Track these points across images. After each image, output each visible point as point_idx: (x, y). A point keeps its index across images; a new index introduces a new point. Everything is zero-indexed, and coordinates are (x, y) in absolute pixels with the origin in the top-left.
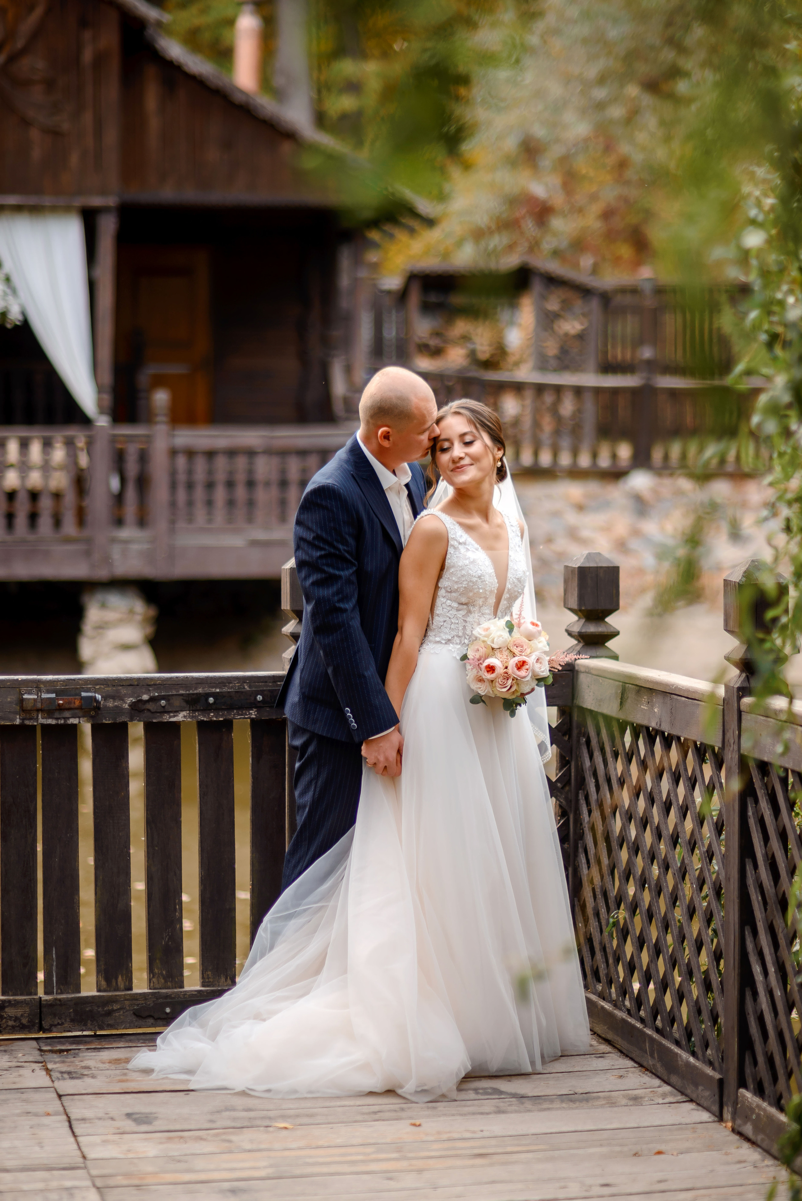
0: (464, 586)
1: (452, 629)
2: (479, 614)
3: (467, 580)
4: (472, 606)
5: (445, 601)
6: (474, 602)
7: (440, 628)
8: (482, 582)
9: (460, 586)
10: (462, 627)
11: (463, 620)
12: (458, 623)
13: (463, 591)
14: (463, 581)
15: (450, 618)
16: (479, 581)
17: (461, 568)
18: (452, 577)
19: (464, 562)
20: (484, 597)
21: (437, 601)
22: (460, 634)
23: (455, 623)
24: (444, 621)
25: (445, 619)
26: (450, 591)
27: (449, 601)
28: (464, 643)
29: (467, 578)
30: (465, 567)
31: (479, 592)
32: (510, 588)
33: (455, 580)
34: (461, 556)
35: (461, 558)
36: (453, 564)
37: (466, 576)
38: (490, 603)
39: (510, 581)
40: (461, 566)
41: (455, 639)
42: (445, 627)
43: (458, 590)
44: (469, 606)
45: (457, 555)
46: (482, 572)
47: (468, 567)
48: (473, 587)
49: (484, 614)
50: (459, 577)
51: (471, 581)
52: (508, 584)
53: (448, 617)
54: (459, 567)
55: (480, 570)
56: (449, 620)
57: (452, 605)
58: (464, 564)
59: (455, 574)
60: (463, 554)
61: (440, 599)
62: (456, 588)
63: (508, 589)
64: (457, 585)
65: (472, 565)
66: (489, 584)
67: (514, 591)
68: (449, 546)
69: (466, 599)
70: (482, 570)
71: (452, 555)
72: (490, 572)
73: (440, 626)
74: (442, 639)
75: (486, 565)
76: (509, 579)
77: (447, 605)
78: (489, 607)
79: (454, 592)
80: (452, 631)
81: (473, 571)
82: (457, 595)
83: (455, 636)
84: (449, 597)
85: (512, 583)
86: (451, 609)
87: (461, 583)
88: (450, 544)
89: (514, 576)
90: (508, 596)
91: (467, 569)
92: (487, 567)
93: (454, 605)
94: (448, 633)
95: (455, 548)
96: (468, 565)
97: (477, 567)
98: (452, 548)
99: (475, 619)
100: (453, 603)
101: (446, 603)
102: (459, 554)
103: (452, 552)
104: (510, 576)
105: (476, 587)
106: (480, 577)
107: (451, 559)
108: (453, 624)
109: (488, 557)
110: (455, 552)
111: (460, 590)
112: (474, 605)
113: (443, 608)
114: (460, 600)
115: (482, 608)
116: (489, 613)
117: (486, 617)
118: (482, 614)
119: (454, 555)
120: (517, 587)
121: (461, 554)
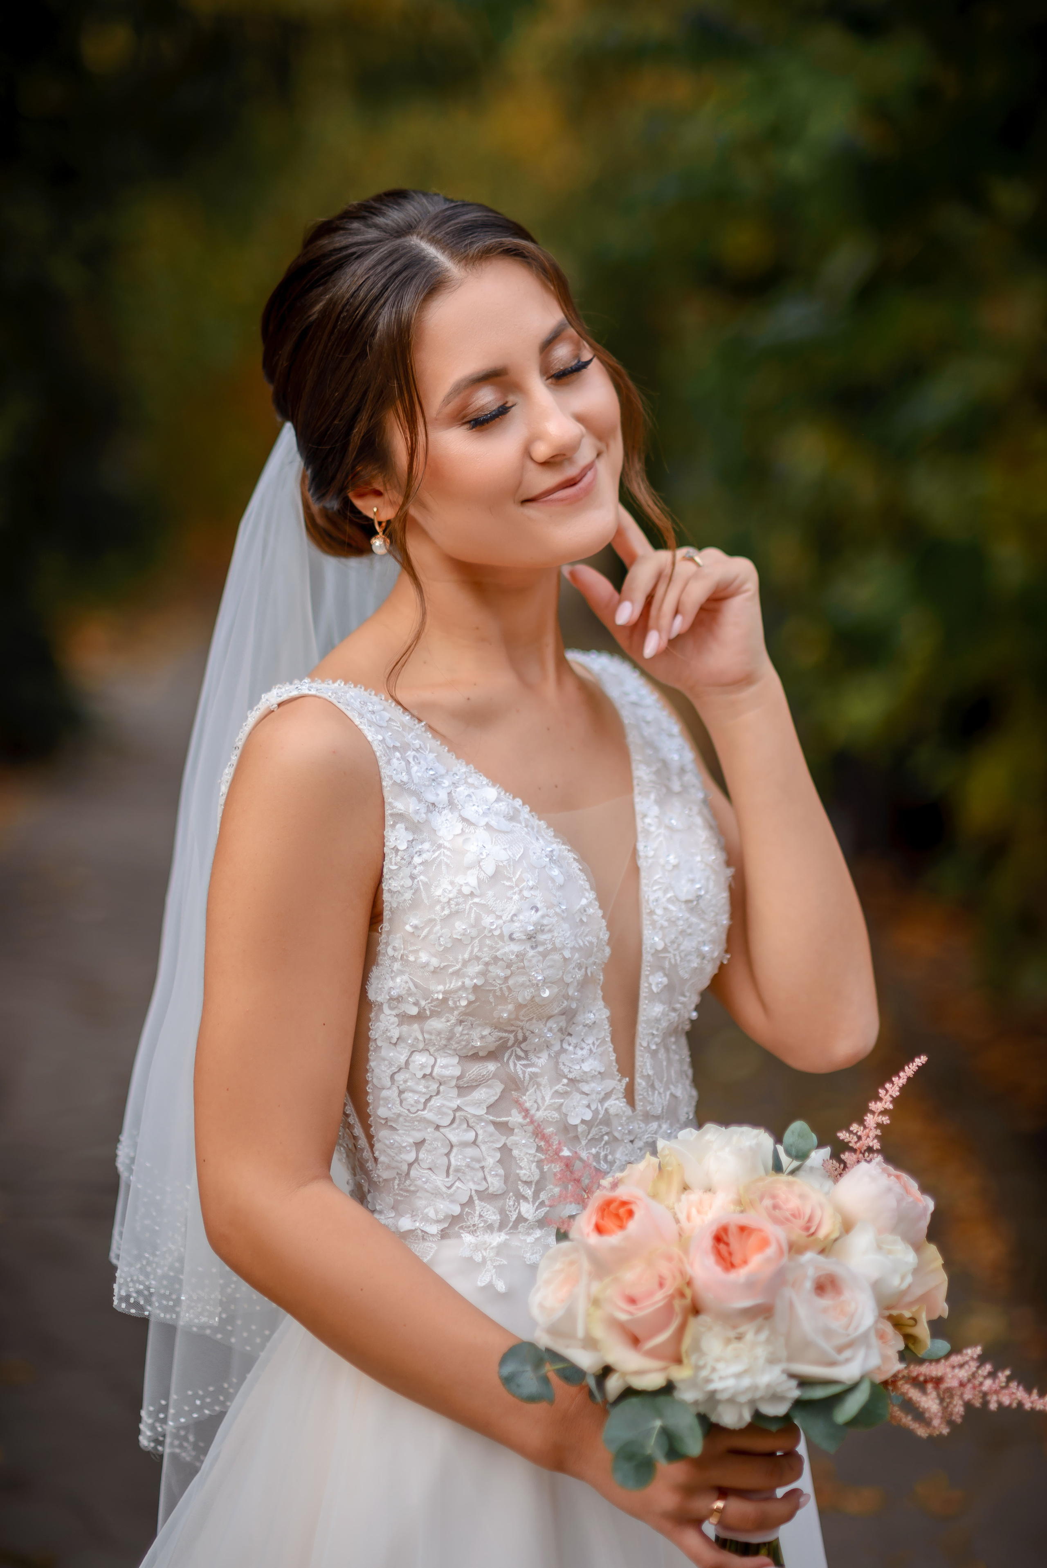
0: (468, 982)
1: (457, 1170)
2: (559, 1087)
3: (478, 958)
4: (519, 1058)
5: (403, 1059)
6: (525, 1039)
7: (408, 1174)
8: (544, 955)
9: (455, 984)
10: (498, 1155)
11: (494, 1123)
12: (474, 1143)
13: (470, 1003)
14: (465, 963)
15: (438, 1127)
16: (531, 953)
17: (447, 912)
18: (416, 952)
19: (460, 880)
20: (563, 1013)
21: (372, 1064)
22: (495, 1184)
23: (465, 1144)
24: (419, 1145)
25: (418, 1136)
26: (414, 1011)
27: (421, 1059)
28: (521, 1219)
29: (476, 950)
30: (465, 902)
31: (537, 999)
32: (660, 947)
33: (435, 962)
34: (442, 857)
35: (446, 864)
36: (414, 894)
37: (472, 938)
38: (590, 1027)
39: (655, 917)
40: (448, 902)
41: (477, 1208)
42: (426, 1166)
43: (451, 1003)
44: (505, 1059)
45: (425, 856)
46: (540, 913)
47: (476, 900)
48: (511, 982)
49: (578, 1081)
50: (446, 950)
51: (496, 959)
52: (647, 932)
53: (429, 1122)
54: (438, 908)
55: (532, 909)
56: (437, 1134)
57: (436, 1070)
58: (460, 892)
59: (426, 937)
60: (449, 849)
61: (383, 1053)
62: (440, 997)
63: (653, 951)
64: (439, 984)
65: (490, 893)
66: (577, 955)
67: (681, 957)
68: (389, 821)
69: (490, 1034)
70: (539, 906)
71: (403, 859)
72: (578, 907)
73: (405, 1167)
74: (426, 1219)
75: (553, 880)
76: (652, 913)
77: (419, 1075)
78: (592, 1047)
79: (435, 1014)
80: (459, 1179)
81: (500, 917)
82: (449, 1024)
83: (475, 1198)
84: (421, 1038)
85: (666, 924)
86: (434, 1086)
87: (457, 973)
88: (391, 815)
89: (669, 895)
90: (665, 980)
91: (473, 911)
92: (561, 887)
93: (445, 1067)
94: (444, 1189)
95: (414, 827)
96: (477, 892)
97: (516, 897)
98: (400, 826)
99: (543, 1108)
100: (439, 1060)
101: (411, 1067)
102: (434, 851)
103: (403, 846)
104: (652, 898)
105: (522, 979)
106: (530, 937)
107: (400, 877)
108: (455, 1150)
109: (564, 844)
110: (414, 843)
111: (455, 1003)
112: (526, 1052)
113: (401, 1092)
114: (464, 1043)
115: (563, 1058)
116: (598, 1069)
117: (588, 1093)
118: (570, 1080)
119: (412, 858)
120: (690, 934)
121: (440, 846)
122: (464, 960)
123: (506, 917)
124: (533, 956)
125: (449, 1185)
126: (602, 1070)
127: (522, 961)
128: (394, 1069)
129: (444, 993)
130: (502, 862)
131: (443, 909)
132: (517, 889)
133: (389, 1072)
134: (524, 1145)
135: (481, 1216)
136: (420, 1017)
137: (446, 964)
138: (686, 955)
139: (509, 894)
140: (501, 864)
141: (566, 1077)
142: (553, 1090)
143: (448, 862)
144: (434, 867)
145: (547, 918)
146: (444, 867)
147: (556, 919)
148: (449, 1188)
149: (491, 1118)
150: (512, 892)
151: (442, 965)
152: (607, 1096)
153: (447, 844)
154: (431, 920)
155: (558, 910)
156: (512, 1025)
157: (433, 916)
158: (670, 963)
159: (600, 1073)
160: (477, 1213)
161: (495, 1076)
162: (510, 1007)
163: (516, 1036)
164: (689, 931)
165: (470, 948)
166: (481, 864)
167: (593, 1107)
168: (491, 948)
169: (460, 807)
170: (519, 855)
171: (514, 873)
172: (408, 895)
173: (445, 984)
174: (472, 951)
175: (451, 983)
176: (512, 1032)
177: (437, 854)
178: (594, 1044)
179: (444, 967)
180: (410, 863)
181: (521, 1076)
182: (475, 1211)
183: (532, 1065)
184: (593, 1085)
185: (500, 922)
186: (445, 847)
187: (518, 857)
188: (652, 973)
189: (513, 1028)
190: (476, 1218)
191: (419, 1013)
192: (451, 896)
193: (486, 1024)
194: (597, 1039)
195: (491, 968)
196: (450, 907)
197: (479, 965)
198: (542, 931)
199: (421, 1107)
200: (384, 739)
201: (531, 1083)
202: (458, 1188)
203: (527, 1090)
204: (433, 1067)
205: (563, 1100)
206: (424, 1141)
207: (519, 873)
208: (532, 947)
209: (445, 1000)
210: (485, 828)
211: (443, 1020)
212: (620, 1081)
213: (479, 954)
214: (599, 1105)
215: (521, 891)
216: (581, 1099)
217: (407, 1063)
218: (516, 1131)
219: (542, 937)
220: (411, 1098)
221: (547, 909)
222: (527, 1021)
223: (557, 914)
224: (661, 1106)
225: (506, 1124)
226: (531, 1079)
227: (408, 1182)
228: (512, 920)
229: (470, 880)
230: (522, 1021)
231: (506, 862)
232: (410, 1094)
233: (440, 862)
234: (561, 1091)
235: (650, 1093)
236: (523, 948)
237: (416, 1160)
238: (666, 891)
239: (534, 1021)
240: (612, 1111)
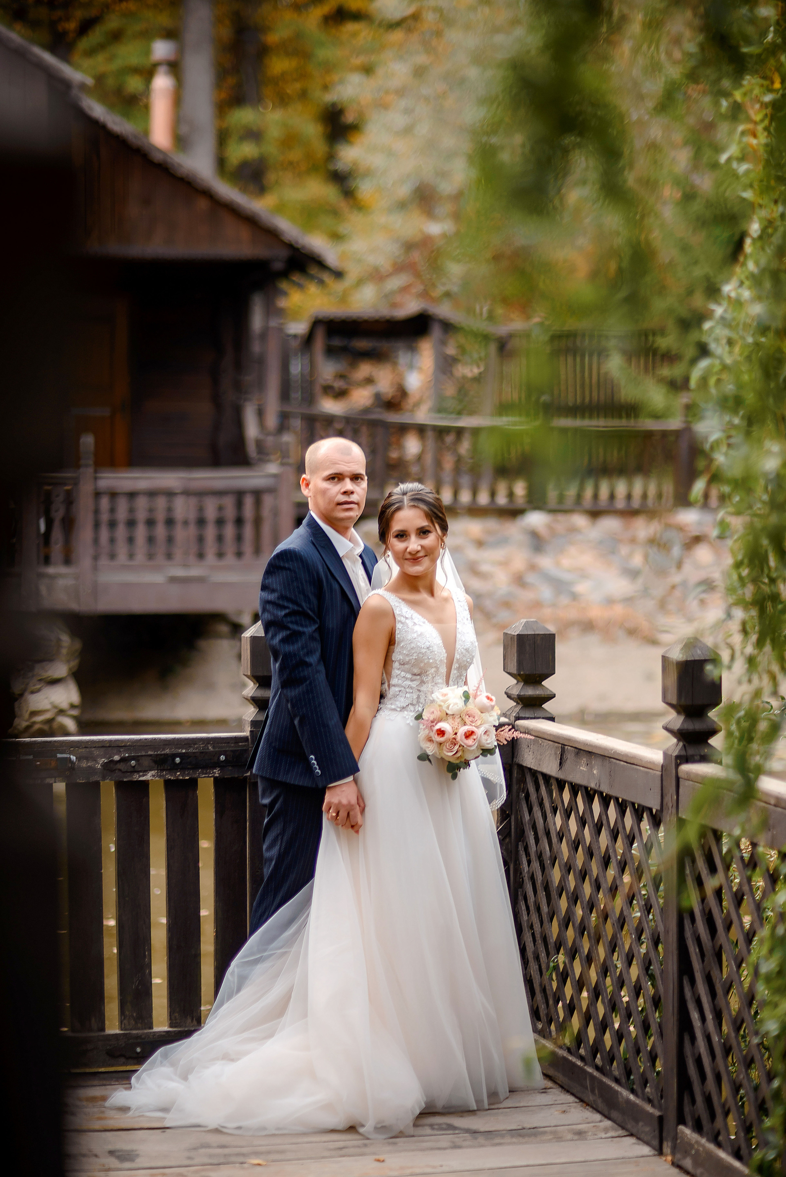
0: (414, 658)
3: (416, 652)
4: (424, 675)
6: (426, 672)
9: (412, 658)
10: (417, 696)
12: (412, 692)
13: (414, 663)
14: (413, 653)
15: (405, 688)
16: (428, 652)
17: (410, 642)
19: (413, 635)
20: (435, 667)
21: (393, 672)
22: (415, 702)
23: (410, 693)
25: (400, 689)
27: (403, 673)
30: (414, 640)
31: (429, 662)
32: (458, 658)
33: (407, 653)
35: (411, 631)
36: (404, 638)
37: (416, 648)
38: (442, 672)
39: (458, 652)
42: (401, 695)
44: (422, 676)
45: (407, 629)
46: (430, 643)
48: (423, 658)
49: (437, 684)
50: (410, 650)
51: (420, 653)
52: (456, 654)
53: (402, 687)
54: (408, 641)
55: (428, 642)
57: (406, 676)
58: (413, 638)
59: (405, 647)
60: (411, 628)
61: (395, 670)
64: (407, 657)
65: (419, 638)
66: (438, 654)
69: (418, 670)
71: (400, 630)
72: (438, 643)
73: (396, 695)
74: (398, 707)
75: (433, 637)
76: (458, 650)
77: (402, 676)
79: (405, 664)
82: (410, 667)
83: (410, 704)
84: (402, 669)
85: (460, 653)
86: (405, 679)
88: (398, 621)
89: (462, 647)
90: (458, 666)
91: (416, 642)
92: (435, 638)
93: (408, 676)
95: (404, 623)
96: (416, 638)
97: (425, 639)
98: (400, 623)
99: (428, 688)
102: (409, 628)
103: (400, 628)
104: (458, 647)
106: (428, 648)
107: (399, 634)
108: (408, 693)
109: (437, 631)
110: (404, 626)
112: (427, 675)
113: (398, 679)
114: (413, 671)
115: (435, 678)
117: (439, 687)
119: (403, 629)
125: (405, 700)
127: (426, 653)
129: (409, 659)
133: (396, 674)
134: (423, 695)
136: (403, 664)
137: (410, 653)
138: (464, 661)
140: (422, 632)
141: (434, 682)
142: (431, 685)
144: (409, 632)
147: (433, 645)
154: (407, 644)
155: (435, 643)
158: (460, 662)
159: (442, 683)
161: (419, 679)
162: (423, 664)
163: (424, 671)
164: (465, 655)
165: (414, 650)
166: (417, 632)
167: (439, 690)
168: (420, 650)
169: (413, 620)
170: (426, 631)
172: (402, 638)
178: (442, 676)
182: (409, 707)
183: (427, 678)
184: (440, 685)
185: (421, 644)
188: (456, 663)
189: (424, 669)
190: (409, 709)
193: (417, 668)
195: (419, 655)
199: (402, 683)
200: (395, 604)
203: (426, 683)
205: (433, 687)
207: (426, 634)
208: (428, 650)
209: (409, 661)
210: (418, 625)
211: (408, 666)
216: (437, 687)
217: (400, 674)
218: (422, 692)
219: (430, 648)
220: (400, 681)
221: (432, 642)
226: (427, 681)
228: (424, 644)
229: (415, 635)
230: (426, 667)
236: (426, 650)
237: (399, 694)
239: (429, 668)
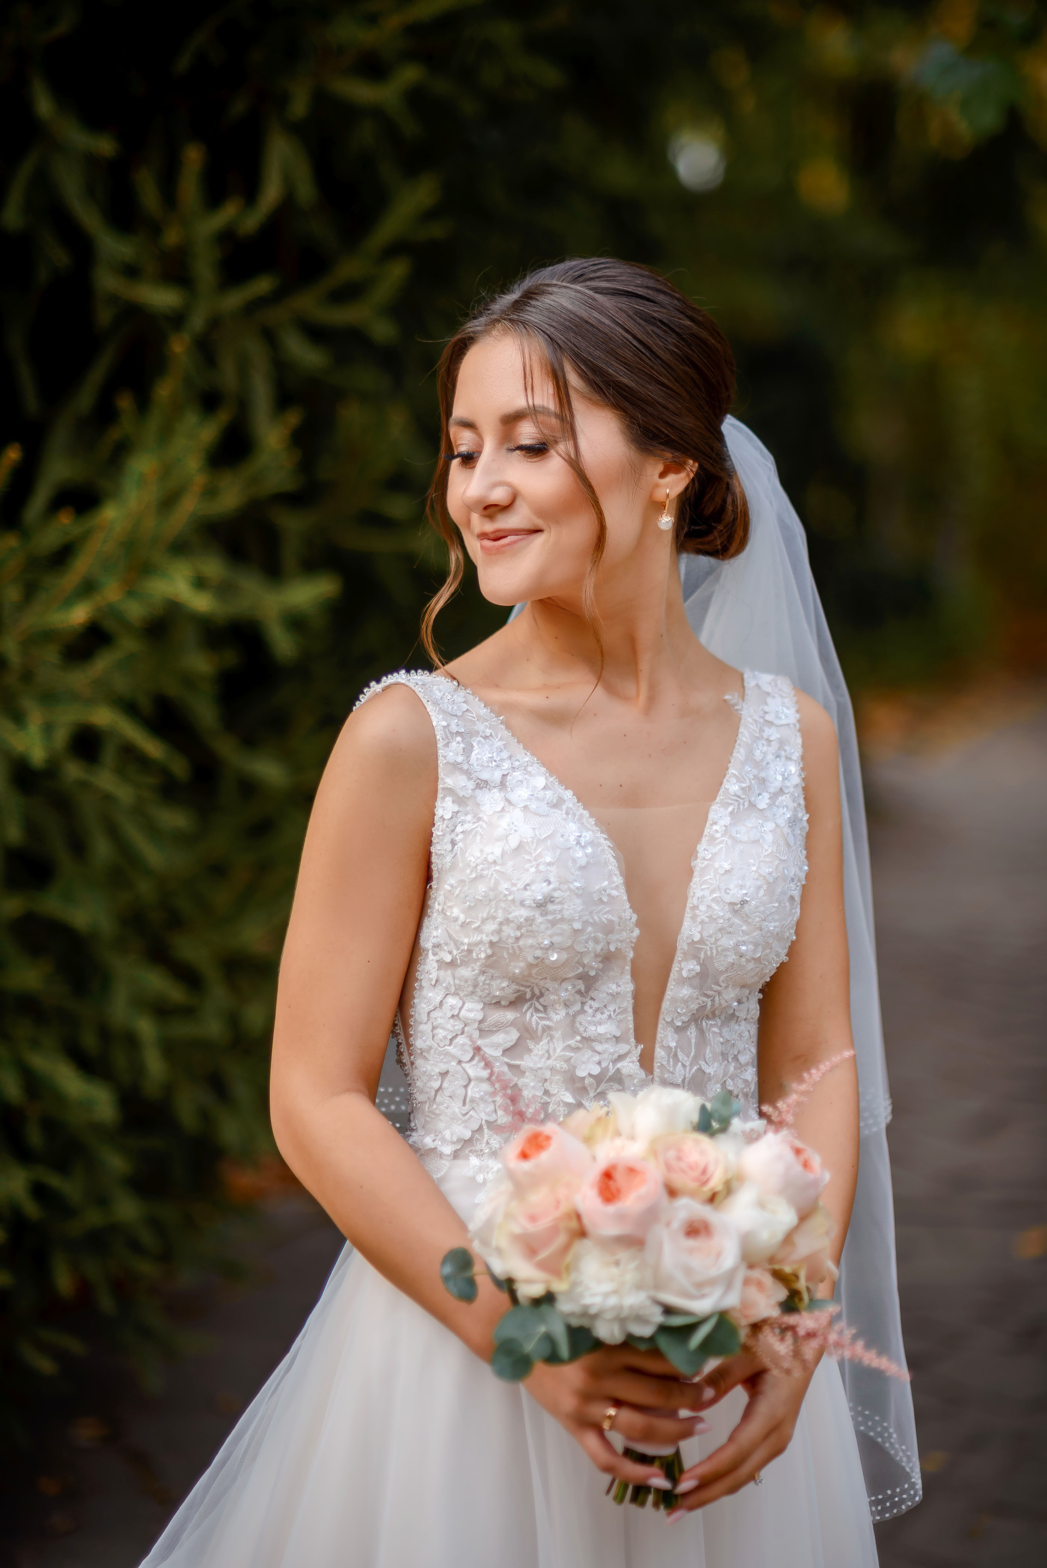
0: (485, 939)
1: (473, 1101)
2: (572, 1042)
3: (494, 918)
4: (536, 1010)
5: (438, 999)
6: (541, 994)
8: (553, 923)
9: (476, 938)
11: (508, 1065)
12: (489, 1079)
13: (488, 957)
14: (484, 921)
15: (460, 1062)
16: (540, 919)
17: (474, 876)
18: (451, 907)
20: (580, 977)
22: (504, 1117)
23: (480, 1079)
24: (444, 1074)
25: (443, 1067)
26: (448, 958)
27: (452, 1001)
29: (493, 911)
30: (489, 868)
31: (547, 962)
32: (697, 938)
33: (462, 917)
34: (478, 829)
35: (481, 835)
36: (454, 857)
37: (490, 900)
38: (614, 996)
39: (697, 912)
40: (476, 867)
41: (486, 1137)
42: (447, 1093)
43: (474, 955)
44: (524, 1010)
45: (467, 827)
46: (552, 886)
47: (498, 868)
48: (521, 943)
49: (593, 1041)
50: (470, 908)
51: (507, 921)
52: (687, 923)
53: (454, 1057)
54: (468, 871)
55: (545, 881)
56: (459, 1068)
57: (463, 1013)
58: (486, 859)
59: (458, 895)
60: (486, 822)
61: (425, 992)
62: (466, 947)
63: (689, 941)
64: (466, 937)
65: (510, 863)
66: (590, 929)
67: (717, 950)
68: (440, 795)
69: (508, 986)
70: (552, 880)
71: (447, 827)
72: (598, 887)
73: (433, 1093)
74: (444, 1141)
75: (574, 861)
76: (695, 908)
77: (449, 1014)
78: (612, 1013)
79: (464, 963)
80: (473, 1108)
81: (515, 885)
82: (473, 973)
83: (485, 1127)
84: (452, 982)
85: (707, 920)
86: (459, 1026)
87: (477, 929)
88: (443, 789)
89: (714, 895)
90: (698, 968)
91: (494, 877)
92: (582, 868)
93: (469, 1011)
94: (460, 1116)
95: (460, 801)
96: (499, 861)
97: (533, 870)
98: (449, 799)
99: (554, 1058)
100: (466, 1005)
101: (444, 1007)
102: (474, 823)
103: (448, 816)
104: (697, 895)
105: (530, 941)
106: (541, 905)
107: (444, 842)
108: (472, 1084)
109: (602, 832)
110: (459, 814)
111: (477, 955)
112: (545, 1007)
113: (434, 1028)
114: (487, 991)
115: (580, 1018)
116: (614, 1033)
117: (600, 1052)
118: (584, 1038)
119: (456, 827)
120: (730, 933)
121: (479, 819)
122: (482, 918)
123: (520, 885)
124: (541, 923)
125: (464, 1112)
126: (618, 1034)
127: (531, 925)
128: (431, 1007)
129: (469, 945)
130: (526, 838)
131: (471, 872)
132: (534, 863)
133: (427, 1009)
134: (533, 1087)
135: (488, 1143)
136: (452, 964)
137: (470, 920)
138: (723, 950)
139: (527, 866)
140: (525, 840)
141: (580, 1035)
142: (565, 1045)
143: (483, 833)
144: (471, 837)
145: (559, 891)
146: (478, 837)
147: (568, 893)
148: (464, 1115)
149: (506, 1060)
150: (530, 865)
151: (468, 920)
152: (621, 1058)
153: (485, 818)
154: (463, 881)
155: (571, 886)
156: (527, 981)
157: (464, 878)
158: (706, 953)
159: (615, 1037)
160: (485, 1140)
161: (513, 1024)
162: (522, 964)
163: (532, 991)
164: (730, 930)
165: (488, 908)
166: (508, 838)
167: (604, 1065)
168: (505, 910)
169: (509, 789)
170: (546, 835)
171: (535, 849)
172: (448, 859)
173: (469, 938)
174: (489, 911)
175: (473, 937)
176: (529, 987)
177: (475, 825)
178: (615, 1011)
179: (469, 922)
180: (453, 831)
181: (534, 1026)
182: (483, 1138)
183: (548, 1019)
184: (606, 1046)
185: (514, 889)
186: (483, 821)
187: (543, 837)
188: (685, 958)
189: (528, 984)
190: (484, 1145)
191: (452, 960)
192: (478, 861)
193: (504, 977)
194: (619, 1008)
195: (505, 928)
196: (476, 872)
197: (494, 924)
198: (552, 902)
199: (448, 1042)
200: (448, 725)
201: (545, 1035)
202: (471, 1116)
203: (541, 1040)
204: (461, 1009)
205: (573, 1054)
206: (447, 1072)
207: (539, 850)
208: (542, 915)
209: (470, 951)
210: (522, 809)
211: (470, 969)
212: (636, 1047)
213: (494, 914)
214: (611, 1064)
215: (538, 865)
216: (592, 1056)
217: (441, 1003)
218: (527, 1074)
219: (551, 907)
220: (441, 1033)
221: (560, 884)
222: (541, 979)
223: (570, 890)
224: (682, 1077)
225: (517, 1067)
226: (544, 1030)
227: (435, 1106)
228: (525, 889)
229: (495, 850)
230: (536, 979)
231: (530, 839)
232: (441, 1031)
233: (476, 832)
234: (573, 1046)
235: (671, 1063)
236: (532, 914)
237: (440, 1088)
238: (712, 892)
239: (548, 981)
240: (624, 1071)
